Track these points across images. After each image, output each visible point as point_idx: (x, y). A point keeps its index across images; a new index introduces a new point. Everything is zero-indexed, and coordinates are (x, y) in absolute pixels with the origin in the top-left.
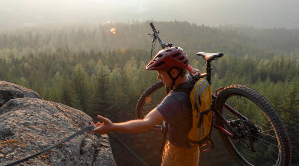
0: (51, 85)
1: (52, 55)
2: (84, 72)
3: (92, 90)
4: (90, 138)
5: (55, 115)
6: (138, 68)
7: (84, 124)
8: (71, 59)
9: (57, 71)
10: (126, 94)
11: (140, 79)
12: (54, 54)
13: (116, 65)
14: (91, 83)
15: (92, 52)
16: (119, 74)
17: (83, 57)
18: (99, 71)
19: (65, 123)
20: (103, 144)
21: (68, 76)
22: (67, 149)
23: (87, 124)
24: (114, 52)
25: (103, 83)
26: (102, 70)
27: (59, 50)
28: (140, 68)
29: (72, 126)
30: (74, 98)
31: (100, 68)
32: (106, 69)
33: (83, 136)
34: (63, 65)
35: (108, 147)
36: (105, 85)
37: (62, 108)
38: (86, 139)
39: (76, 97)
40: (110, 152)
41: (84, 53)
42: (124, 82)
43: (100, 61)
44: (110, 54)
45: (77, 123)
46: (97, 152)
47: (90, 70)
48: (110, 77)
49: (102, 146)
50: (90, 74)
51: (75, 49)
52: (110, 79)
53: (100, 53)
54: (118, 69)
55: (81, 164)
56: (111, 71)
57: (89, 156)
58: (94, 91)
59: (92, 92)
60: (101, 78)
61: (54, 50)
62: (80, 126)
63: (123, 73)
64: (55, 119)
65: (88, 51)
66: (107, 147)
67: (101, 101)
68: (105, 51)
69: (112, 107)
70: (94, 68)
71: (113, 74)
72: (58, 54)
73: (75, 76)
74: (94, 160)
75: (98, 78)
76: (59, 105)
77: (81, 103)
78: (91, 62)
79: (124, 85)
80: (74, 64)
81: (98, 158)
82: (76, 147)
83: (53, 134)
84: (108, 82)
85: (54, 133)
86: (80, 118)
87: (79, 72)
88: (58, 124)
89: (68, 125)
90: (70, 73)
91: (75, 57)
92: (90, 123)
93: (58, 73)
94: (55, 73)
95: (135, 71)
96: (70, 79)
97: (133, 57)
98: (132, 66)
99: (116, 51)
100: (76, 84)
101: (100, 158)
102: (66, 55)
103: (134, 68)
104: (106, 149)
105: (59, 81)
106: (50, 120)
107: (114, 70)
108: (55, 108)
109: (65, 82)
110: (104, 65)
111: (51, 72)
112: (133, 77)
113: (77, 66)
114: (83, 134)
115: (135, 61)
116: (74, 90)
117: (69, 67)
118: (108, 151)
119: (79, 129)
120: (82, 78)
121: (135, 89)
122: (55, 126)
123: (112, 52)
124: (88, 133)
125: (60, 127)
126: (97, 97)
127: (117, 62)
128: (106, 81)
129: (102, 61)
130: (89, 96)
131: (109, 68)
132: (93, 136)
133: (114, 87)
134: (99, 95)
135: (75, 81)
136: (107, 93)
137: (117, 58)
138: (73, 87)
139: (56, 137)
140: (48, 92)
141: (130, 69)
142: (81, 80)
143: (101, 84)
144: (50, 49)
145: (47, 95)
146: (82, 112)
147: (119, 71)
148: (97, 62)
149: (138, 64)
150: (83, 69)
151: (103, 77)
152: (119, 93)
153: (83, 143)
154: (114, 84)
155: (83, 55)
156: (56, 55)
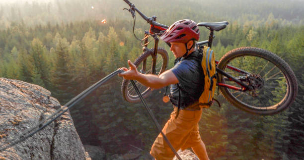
0: (8, 61)
1: (6, 30)
2: (42, 46)
3: (52, 63)
4: (50, 112)
5: (10, 91)
6: (97, 39)
7: (42, 99)
8: (27, 33)
9: (13, 47)
10: (87, 65)
11: (99, 50)
12: (8, 29)
13: (75, 37)
14: (50, 57)
15: (49, 25)
16: (78, 46)
17: (39, 30)
18: (57, 44)
19: (21, 100)
20: (63, 116)
21: (25, 51)
22: (24, 126)
23: (45, 98)
24: (72, 24)
25: (63, 56)
26: (60, 43)
27: (13, 24)
28: (99, 39)
29: (29, 102)
30: (34, 73)
31: (58, 41)
32: (65, 41)
33: (42, 111)
34: (20, 40)
35: (69, 120)
36: (65, 58)
37: (17, 85)
38: (45, 114)
39: (36, 72)
40: (71, 124)
41: (40, 26)
42: (84, 53)
43: (58, 34)
44: (67, 26)
45: (35, 98)
46: (57, 125)
47: (48, 44)
48: (69, 49)
49: (62, 119)
50: (49, 48)
51: (30, 23)
52: (70, 52)
53: (57, 25)
54: (77, 41)
55: (42, 139)
56: (70, 43)
57: (50, 130)
58: (54, 65)
59: (52, 66)
60: (60, 51)
61: (8, 25)
62: (38, 101)
63: (82, 44)
64: (10, 96)
65: (44, 24)
66: (67, 119)
67: (62, 74)
68: (62, 23)
69: (73, 79)
70: (51, 41)
71: (72, 47)
72: (13, 28)
73: (33, 50)
74: (55, 133)
75: (57, 51)
76: (14, 82)
77: (42, 78)
78: (49, 35)
79: (83, 56)
80: (31, 38)
81: (58, 131)
82: (34, 122)
83: (8, 111)
84: (68, 55)
85: (10, 111)
86: (38, 93)
87: (37, 45)
88: (14, 101)
89: (24, 101)
90: (28, 48)
91: (31, 31)
92: (48, 98)
93: (14, 49)
94: (11, 49)
95: (94, 42)
96: (28, 53)
97: (91, 29)
98: (91, 37)
99: (74, 24)
100: (34, 59)
101: (61, 131)
102: (21, 29)
103: (93, 39)
104: (67, 122)
105: (17, 57)
106: (4, 98)
107: (73, 42)
108: (9, 84)
109: (23, 57)
110: (62, 38)
111: (6, 48)
112: (92, 48)
113: (34, 40)
114: (42, 109)
115: (94, 32)
116: (33, 65)
117: (26, 41)
118: (69, 123)
119: (37, 104)
120: (41, 52)
121: (95, 59)
122: (11, 103)
123: (69, 24)
124: (47, 107)
125: (16, 104)
126: (58, 70)
127: (76, 33)
128: (66, 53)
129: (60, 34)
130: (49, 69)
131: (68, 41)
132: (52, 110)
133: (75, 59)
134: (59, 68)
135: (33, 56)
136: (68, 65)
137: (75, 30)
138: (31, 61)
139: (12, 115)
140: (6, 69)
141: (89, 40)
142: (39, 54)
143: (61, 57)
144: (4, 24)
145: (6, 72)
146: (39, 87)
147: (78, 43)
148: (55, 35)
149: (96, 35)
150: (40, 43)
151: (62, 49)
152: (79, 64)
153: (42, 118)
154: (73, 56)
155: (40, 29)
156: (11, 30)
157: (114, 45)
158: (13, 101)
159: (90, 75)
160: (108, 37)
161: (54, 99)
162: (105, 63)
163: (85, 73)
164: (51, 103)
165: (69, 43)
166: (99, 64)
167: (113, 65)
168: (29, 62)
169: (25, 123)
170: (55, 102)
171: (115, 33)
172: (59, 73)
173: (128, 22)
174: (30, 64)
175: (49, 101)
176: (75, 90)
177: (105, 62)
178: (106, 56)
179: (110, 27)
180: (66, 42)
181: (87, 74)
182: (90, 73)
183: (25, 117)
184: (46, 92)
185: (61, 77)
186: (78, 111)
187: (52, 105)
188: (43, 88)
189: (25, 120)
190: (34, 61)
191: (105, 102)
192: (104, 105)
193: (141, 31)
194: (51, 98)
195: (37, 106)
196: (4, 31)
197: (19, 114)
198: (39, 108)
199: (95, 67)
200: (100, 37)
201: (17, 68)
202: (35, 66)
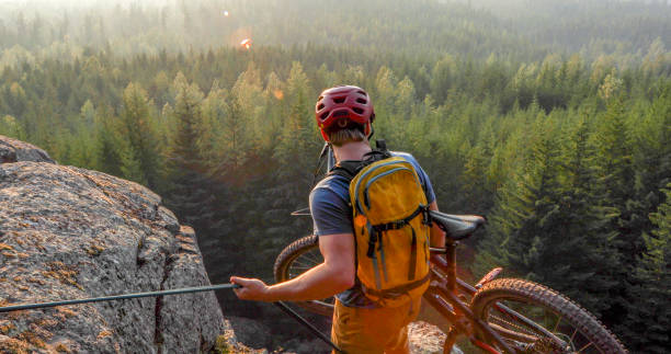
0: (73, 131)
1: (73, 63)
2: (146, 99)
3: (165, 138)
4: (157, 235)
5: (84, 193)
6: (265, 87)
7: (143, 209)
8: (116, 71)
9: (85, 100)
10: (240, 143)
11: (268, 111)
12: (77, 62)
13: (216, 82)
14: (162, 124)
15: (163, 56)
16: (222, 102)
17: (143, 65)
18: (179, 96)
19: (105, 210)
20: (184, 246)
21: (110, 109)
22: (109, 257)
23: (150, 209)
24: (211, 54)
25: (190, 123)
26: (185, 94)
27: (87, 52)
28: (268, 87)
29: (118, 215)
30: (127, 156)
31: (181, 90)
32: (194, 91)
33: (143, 233)
34: (99, 84)
35: (195, 253)
36: (193, 127)
37: (97, 181)
38: (148, 239)
39: (131, 156)
40: (198, 262)
41: (144, 56)
42: (235, 118)
43: (180, 75)
44: (202, 56)
45: (130, 208)
46: (170, 261)
47: (159, 96)
48: (202, 108)
49: (181, 250)
50: (160, 104)
51: (123, 49)
52: (204, 114)
53: (181, 56)
54: (220, 91)
55: (140, 285)
56: (206, 96)
57: (156, 270)
58: (169, 140)
59: (166, 144)
60: (184, 111)
61: (76, 52)
62: (135, 213)
63: (230, 98)
64: (85, 202)
65: (153, 52)
66: (191, 252)
67: (185, 162)
68: (192, 52)
69: (209, 174)
70: (167, 90)
71: (209, 103)
72: (88, 61)
73: (126, 108)
74: (166, 277)
75: (178, 111)
76: (92, 174)
77: (143, 168)
78: (161, 78)
79: (233, 124)
80: (123, 84)
81: (172, 273)
82: (127, 253)
83: (80, 230)
84: (200, 121)
85: (84, 228)
86: (136, 199)
87: (136, 99)
88: (91, 211)
89: (110, 213)
90: (116, 103)
91: (124, 67)
92: (156, 208)
93: (88, 104)
94: (80, 104)
95: (257, 93)
96: (116, 114)
97: (251, 65)
98: (251, 83)
99: (216, 53)
100: (129, 127)
101: (178, 273)
102: (105, 61)
103: (256, 88)
104: (190, 257)
105: (93, 121)
106: (74, 204)
107: (212, 94)
108: (83, 179)
109: (105, 122)
110: (190, 82)
111: (71, 101)
112: (253, 107)
113: (131, 85)
114: (143, 229)
115: (257, 73)
116: (125, 139)
117: (113, 89)
118: (193, 259)
119: (134, 220)
120: (143, 114)
121: (258, 132)
122: (85, 215)
123: (206, 53)
124: (152, 226)
125: (95, 217)
126: (177, 152)
127: (219, 75)
128: (196, 117)
129: (185, 74)
130: (160, 151)
131: (201, 90)
132: (162, 233)
133: (214, 130)
134: (181, 148)
135: (127, 121)
136: (199, 142)
137: (218, 67)
138: (122, 133)
139: (87, 236)
140: (68, 147)
141: (247, 89)
142: (139, 116)
143: (185, 124)
144: (68, 51)
145: (67, 153)
146: (139, 187)
147: (223, 94)
148: (174, 78)
149: (262, 78)
150: (143, 95)
151: (188, 108)
152: (224, 143)
153: (142, 246)
154: (211, 123)
155: (142, 61)
156: (81, 62)
157: (301, 102)
158: (89, 211)
159: (246, 164)
160: (288, 85)
161: (167, 211)
162: (280, 140)
163: (235, 160)
164: (161, 219)
165: (203, 94)
166: (266, 142)
167: (297, 145)
168: (118, 133)
169: (109, 252)
170: (168, 217)
171: (304, 74)
172: (179, 158)
173: (334, 52)
174: (119, 137)
175: (157, 215)
176: (213, 197)
177: (280, 137)
178: (283, 126)
179: (294, 63)
180: (197, 94)
181: (240, 163)
182: (245, 160)
183: (112, 242)
184: (151, 197)
185: (184, 166)
186: (216, 241)
187: (163, 223)
188: (145, 190)
189: (111, 247)
190: (127, 132)
191: (275, 225)
192: (272, 230)
193: (360, 72)
194: (161, 208)
195: (133, 224)
196: (69, 66)
197: (101, 236)
198: (138, 228)
199: (258, 148)
200: (271, 82)
201: (92, 145)
202: (129, 142)
